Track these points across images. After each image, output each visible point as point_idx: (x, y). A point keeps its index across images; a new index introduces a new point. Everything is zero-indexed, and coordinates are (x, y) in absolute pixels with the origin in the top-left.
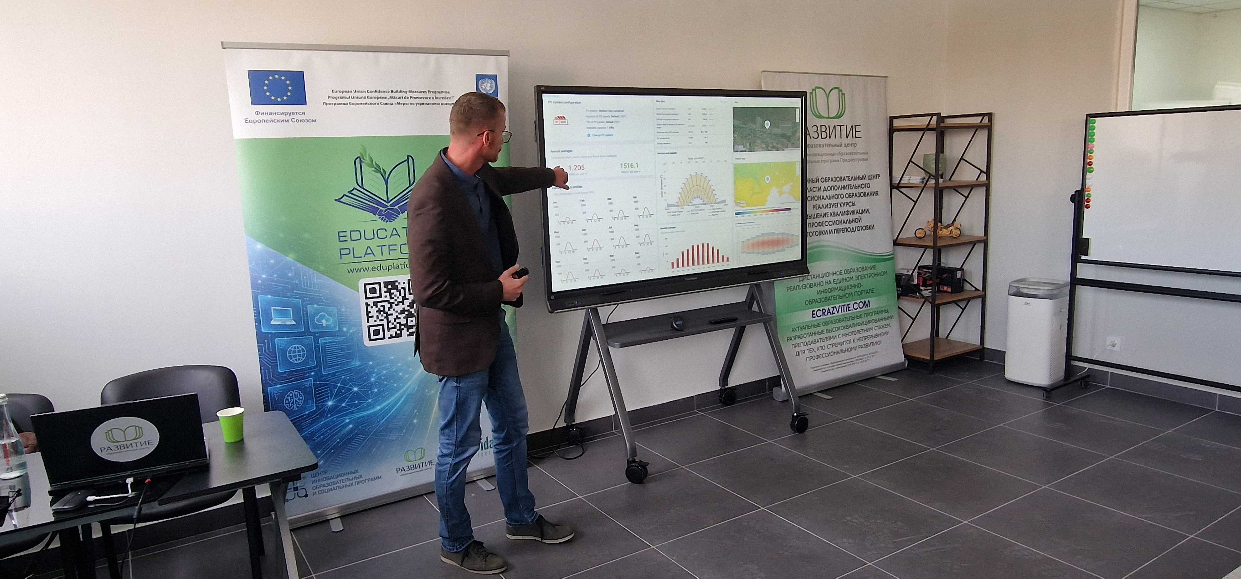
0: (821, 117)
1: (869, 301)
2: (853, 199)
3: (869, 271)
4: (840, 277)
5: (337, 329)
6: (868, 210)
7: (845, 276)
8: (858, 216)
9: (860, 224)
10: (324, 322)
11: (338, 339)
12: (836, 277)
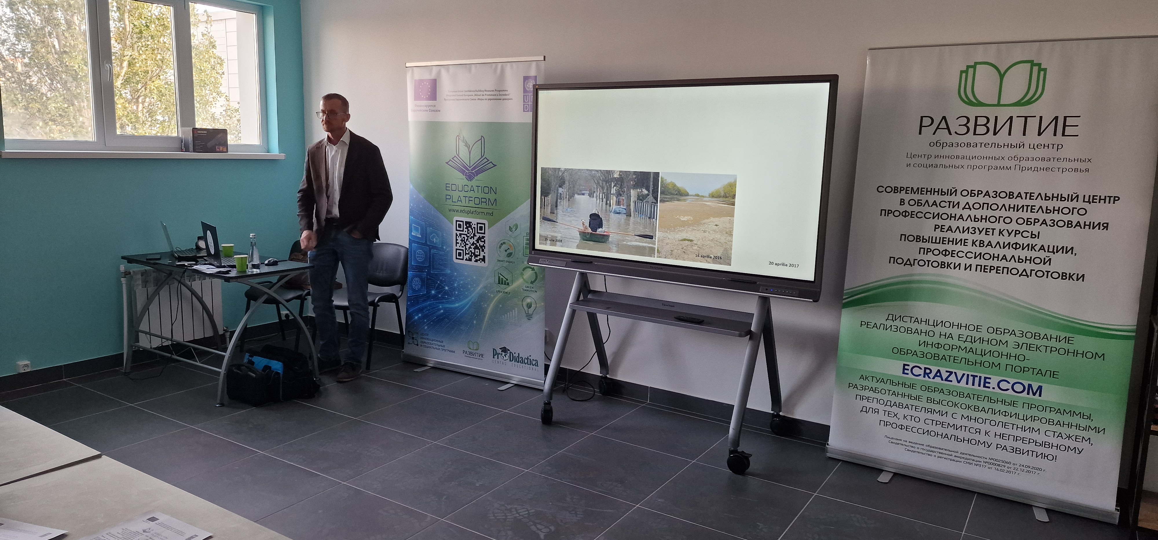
0: (980, 104)
1: (1040, 388)
2: (1035, 229)
3: (1053, 343)
4: (974, 334)
5: (441, 246)
6: (1072, 248)
7: (986, 336)
8: (1042, 254)
9: (1045, 268)
10: (435, 239)
11: (441, 253)
12: (963, 331)
